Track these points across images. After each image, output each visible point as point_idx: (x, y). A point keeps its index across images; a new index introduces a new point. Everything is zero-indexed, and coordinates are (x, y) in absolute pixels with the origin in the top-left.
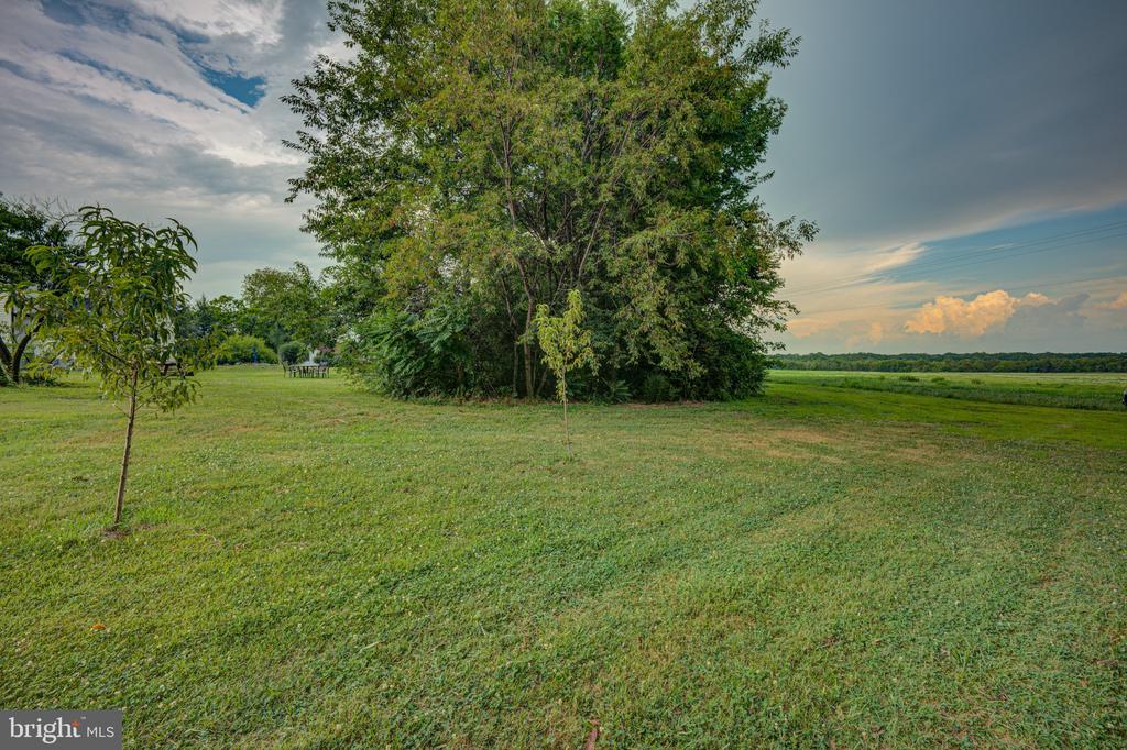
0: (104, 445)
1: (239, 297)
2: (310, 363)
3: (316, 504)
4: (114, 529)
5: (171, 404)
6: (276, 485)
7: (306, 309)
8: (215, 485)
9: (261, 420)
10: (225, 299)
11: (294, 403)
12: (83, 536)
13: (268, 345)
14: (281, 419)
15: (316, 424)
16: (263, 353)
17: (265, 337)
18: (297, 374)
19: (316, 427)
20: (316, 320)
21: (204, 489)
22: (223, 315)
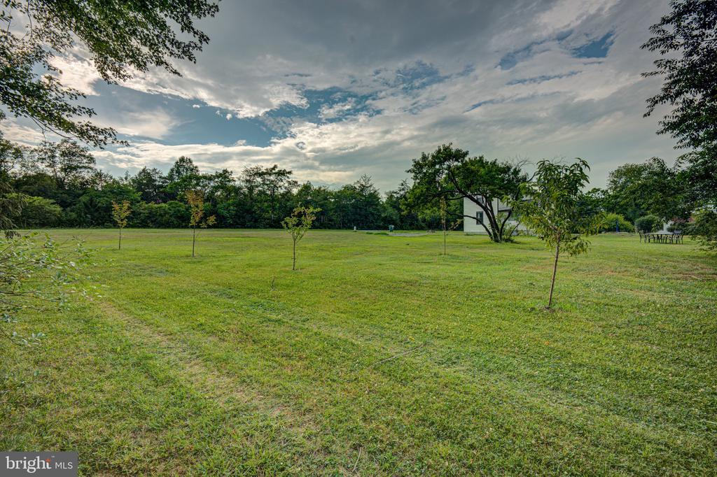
0: (539, 271)
1: (605, 188)
2: (664, 232)
3: (666, 327)
4: (548, 308)
5: (575, 252)
6: (636, 309)
7: (661, 191)
8: (596, 301)
9: (623, 269)
10: (595, 190)
11: (649, 261)
12: (536, 307)
13: (626, 219)
14: (638, 270)
15: (668, 276)
16: (622, 225)
17: (624, 214)
18: (652, 240)
19: (668, 279)
20: (670, 199)
21: (589, 301)
22: (593, 201)
